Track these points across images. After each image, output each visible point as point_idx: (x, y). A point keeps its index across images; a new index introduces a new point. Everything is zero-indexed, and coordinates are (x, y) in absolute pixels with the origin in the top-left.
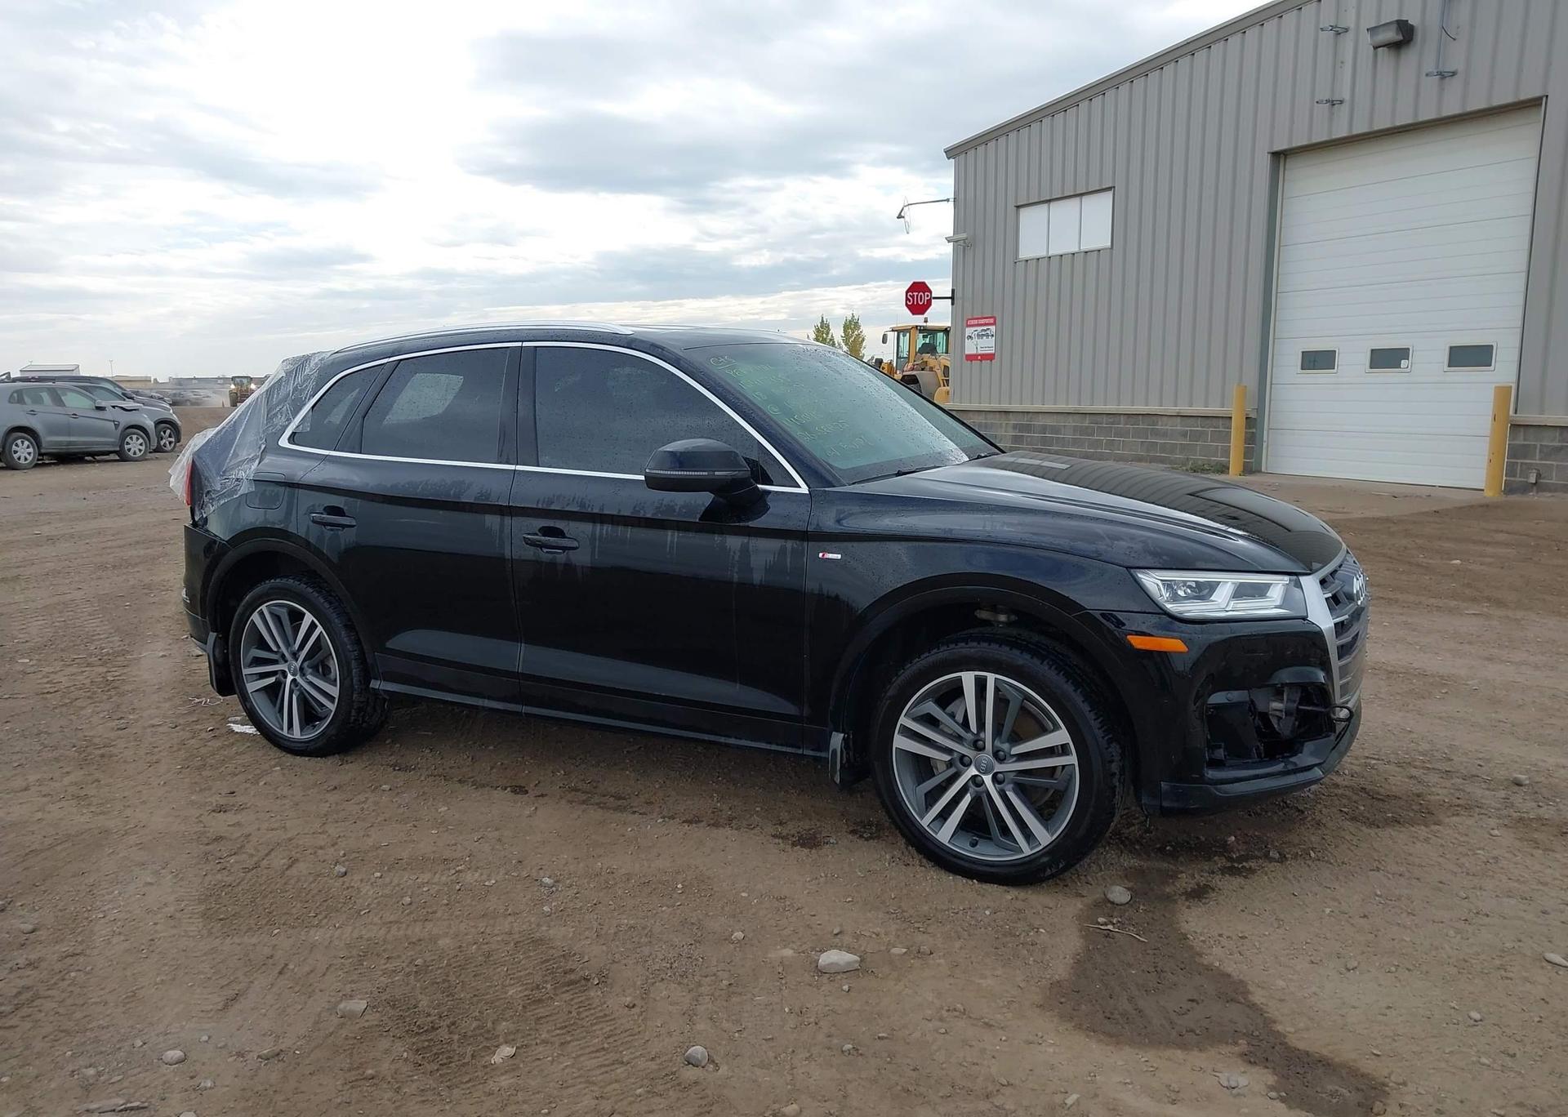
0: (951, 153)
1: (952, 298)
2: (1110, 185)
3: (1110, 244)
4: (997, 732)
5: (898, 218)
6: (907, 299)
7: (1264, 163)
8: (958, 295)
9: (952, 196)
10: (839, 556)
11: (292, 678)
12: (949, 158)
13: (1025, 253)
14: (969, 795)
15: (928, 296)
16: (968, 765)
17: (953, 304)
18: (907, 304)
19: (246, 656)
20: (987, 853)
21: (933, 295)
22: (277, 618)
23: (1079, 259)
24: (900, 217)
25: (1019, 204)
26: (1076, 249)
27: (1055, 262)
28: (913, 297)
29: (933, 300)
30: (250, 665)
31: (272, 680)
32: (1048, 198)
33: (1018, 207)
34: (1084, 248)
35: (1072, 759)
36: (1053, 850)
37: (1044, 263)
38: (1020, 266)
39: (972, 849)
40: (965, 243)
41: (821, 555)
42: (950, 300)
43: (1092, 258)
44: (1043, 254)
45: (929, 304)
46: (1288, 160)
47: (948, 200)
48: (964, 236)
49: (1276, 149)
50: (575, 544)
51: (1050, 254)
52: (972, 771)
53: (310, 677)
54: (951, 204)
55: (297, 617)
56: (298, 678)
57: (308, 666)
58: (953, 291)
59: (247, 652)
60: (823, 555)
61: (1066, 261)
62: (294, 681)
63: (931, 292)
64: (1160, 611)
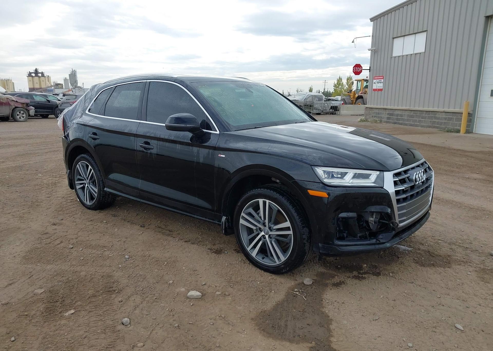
0: (372, 20)
1: (370, 70)
2: (426, 30)
3: (424, 51)
4: (270, 221)
5: (352, 42)
6: (353, 70)
7: (482, 20)
8: (372, 68)
9: (371, 35)
10: (224, 156)
11: (87, 185)
12: (371, 22)
13: (394, 55)
14: (261, 241)
15: (361, 69)
16: (262, 231)
17: (370, 72)
18: (353, 72)
20: (267, 262)
21: (363, 69)
22: (83, 166)
23: (413, 56)
24: (353, 42)
25: (394, 37)
26: (412, 53)
27: (405, 57)
28: (356, 69)
29: (363, 70)
30: (77, 181)
31: (82, 185)
32: (404, 35)
33: (393, 38)
34: (415, 52)
35: (291, 232)
36: (285, 263)
37: (401, 58)
38: (393, 59)
39: (262, 260)
40: (375, 51)
41: (219, 155)
42: (369, 70)
43: (418, 56)
44: (401, 54)
45: (361, 71)
46: (492, 20)
47: (370, 36)
48: (374, 48)
49: (488, 15)
50: (152, 148)
51: (403, 54)
52: (263, 233)
53: (91, 185)
54: (371, 37)
55: (87, 167)
56: (88, 185)
57: (91, 182)
58: (370, 67)
59: (76, 176)
60: (220, 155)
61: (409, 57)
62: (87, 186)
63: (362, 67)
64: (320, 182)
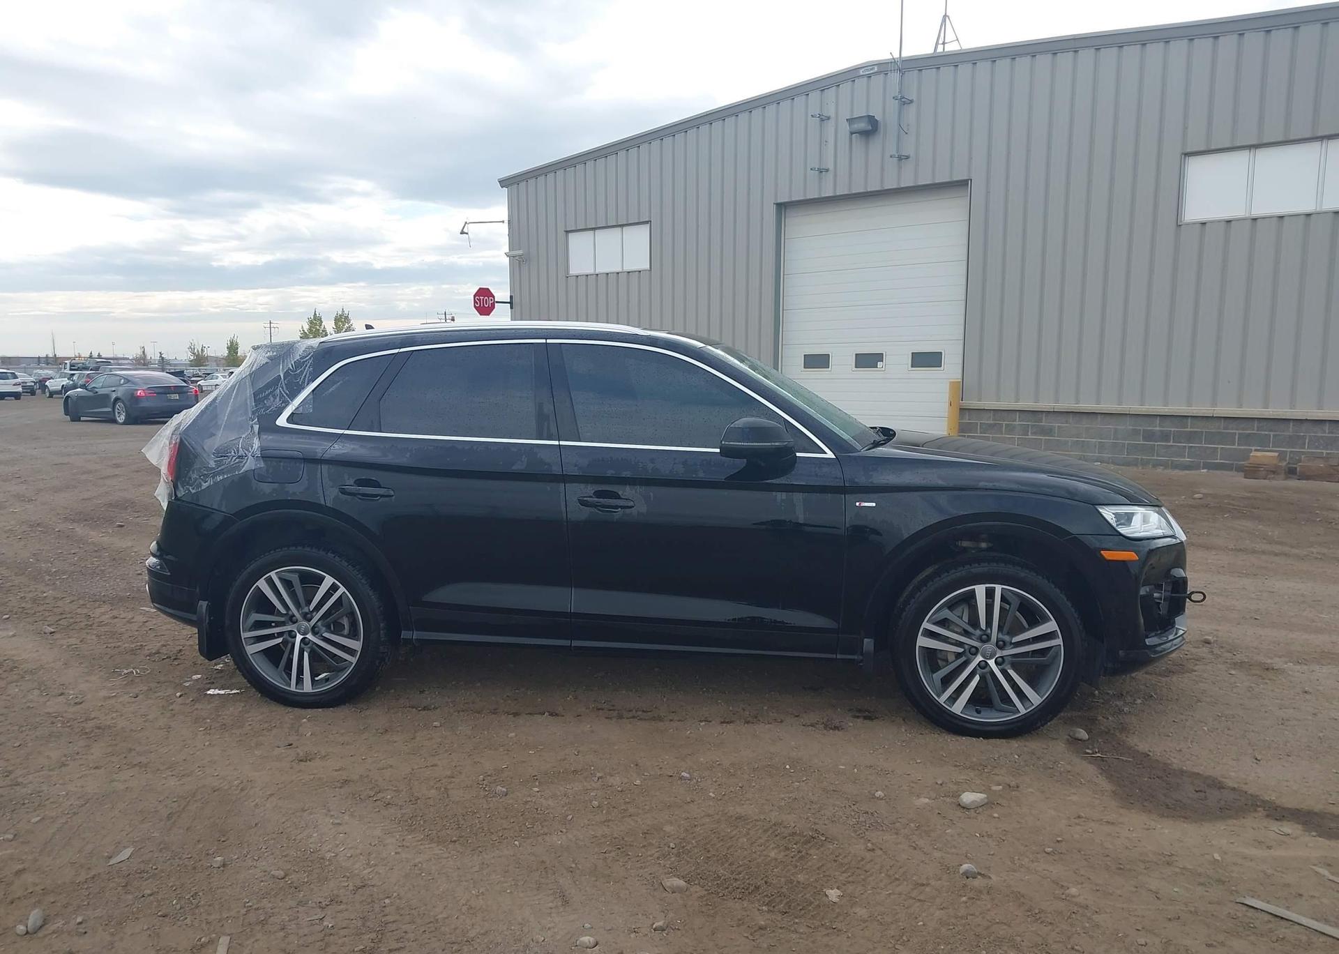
0: (504, 183)
1: (511, 303)
2: (647, 220)
3: (649, 266)
4: (1002, 628)
6: (475, 302)
7: (771, 211)
8: (515, 301)
9: (506, 218)
10: (874, 504)
11: (302, 637)
12: (502, 187)
13: (574, 271)
14: (978, 675)
15: (491, 300)
16: (975, 654)
17: (511, 308)
18: (475, 306)
19: (246, 621)
20: (990, 717)
21: (496, 300)
22: (289, 583)
23: (623, 278)
24: (462, 233)
25: (568, 229)
26: (619, 270)
27: (602, 280)
28: (479, 300)
29: (496, 304)
30: (251, 629)
31: (278, 641)
32: (593, 227)
33: (567, 232)
34: (627, 268)
35: (1059, 641)
36: (1043, 708)
37: (592, 280)
38: (572, 281)
39: (978, 715)
40: (520, 261)
41: (857, 504)
42: (509, 305)
43: (634, 277)
44: (592, 271)
45: (493, 307)
46: (787, 210)
47: (503, 222)
48: (520, 252)
49: (779, 201)
50: (631, 504)
51: (597, 272)
52: (979, 658)
53: (325, 634)
54: (506, 225)
55: (314, 581)
56: (310, 636)
57: (322, 625)
58: (511, 297)
59: (247, 616)
60: (860, 504)
61: (612, 278)
62: (305, 639)
63: (494, 297)
64: (1116, 533)
